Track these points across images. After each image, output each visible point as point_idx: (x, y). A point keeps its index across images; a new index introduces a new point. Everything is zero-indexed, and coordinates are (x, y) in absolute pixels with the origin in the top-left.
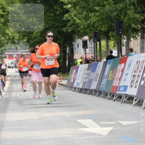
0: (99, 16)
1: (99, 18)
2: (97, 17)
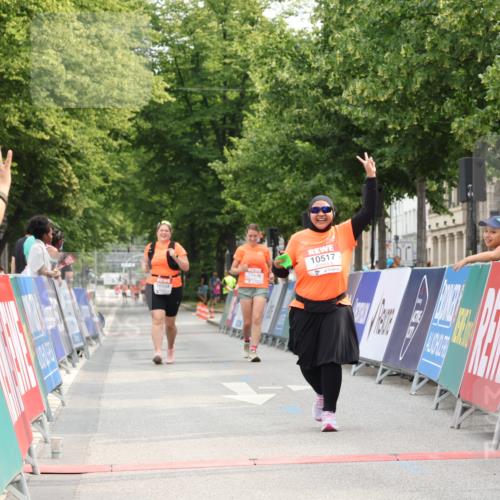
0: (280, 198)
1: (280, 202)
2: (276, 199)
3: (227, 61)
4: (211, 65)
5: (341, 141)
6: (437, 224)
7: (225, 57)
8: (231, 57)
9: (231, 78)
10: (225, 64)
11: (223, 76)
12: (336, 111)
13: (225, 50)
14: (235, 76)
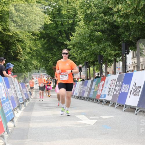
3: (69, 11)
4: (64, 12)
5: (110, 31)
6: (135, 62)
7: (68, 9)
8: (70, 9)
9: (70, 16)
10: (68, 12)
11: (67, 15)
12: (109, 21)
13: (68, 7)
14: (71, 15)
